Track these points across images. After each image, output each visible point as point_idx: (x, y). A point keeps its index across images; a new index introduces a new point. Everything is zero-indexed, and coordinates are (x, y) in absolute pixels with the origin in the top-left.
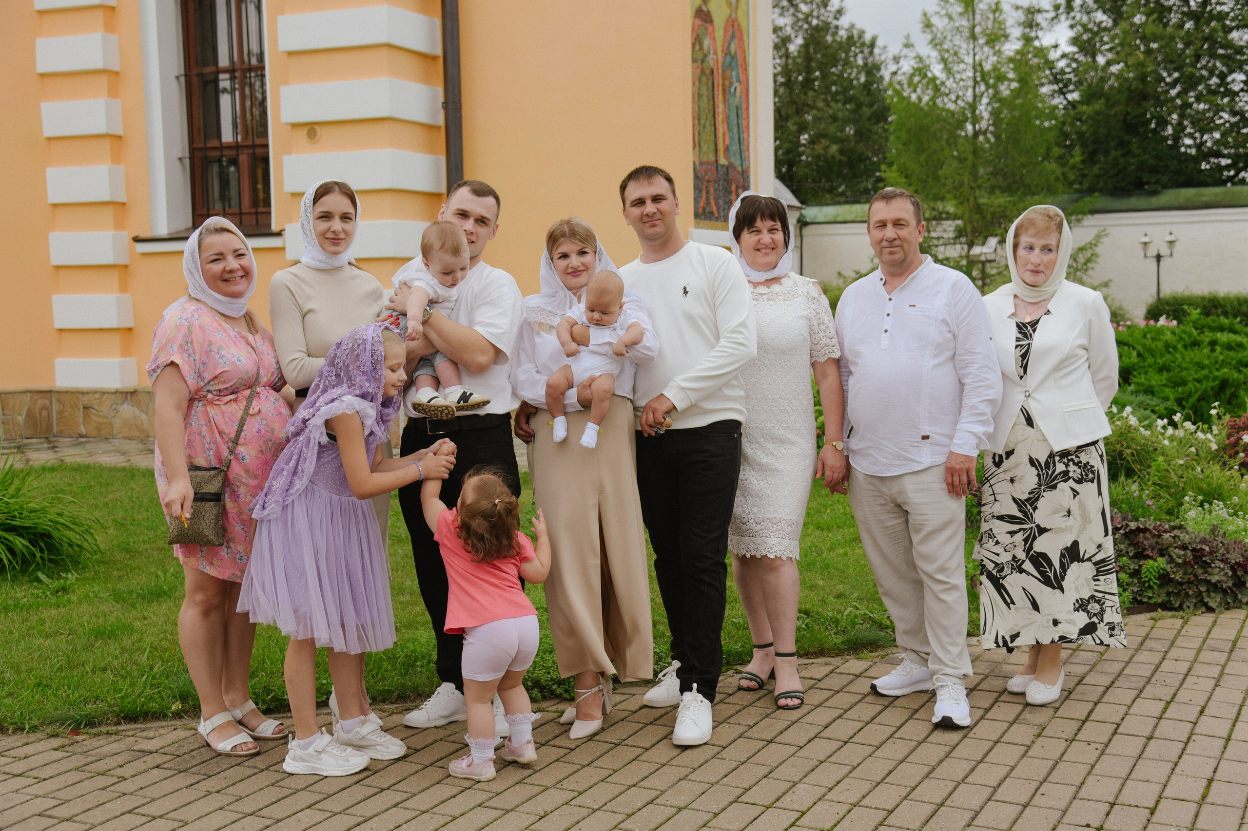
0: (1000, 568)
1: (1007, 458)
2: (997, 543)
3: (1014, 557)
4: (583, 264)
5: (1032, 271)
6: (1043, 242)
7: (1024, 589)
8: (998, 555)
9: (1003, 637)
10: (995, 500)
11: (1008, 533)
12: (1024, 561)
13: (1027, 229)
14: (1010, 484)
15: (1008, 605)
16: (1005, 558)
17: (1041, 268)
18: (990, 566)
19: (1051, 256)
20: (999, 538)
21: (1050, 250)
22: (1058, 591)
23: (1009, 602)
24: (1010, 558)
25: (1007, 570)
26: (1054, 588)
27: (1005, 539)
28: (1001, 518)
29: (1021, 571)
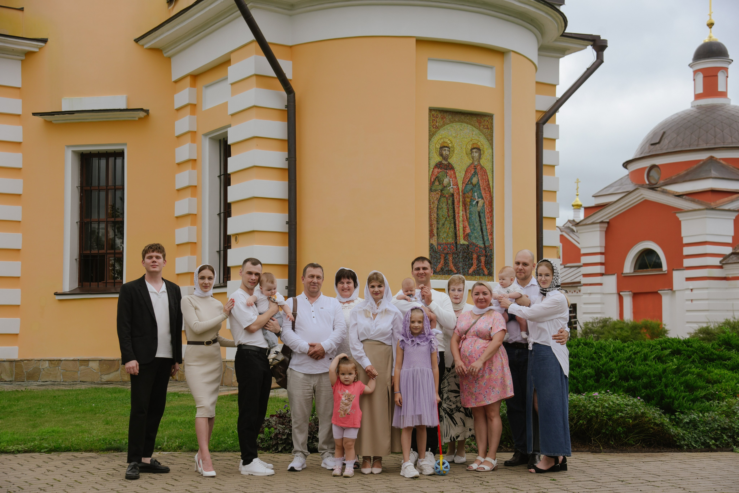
0: (451, 410)
1: (452, 368)
2: (450, 401)
3: (457, 406)
4: (379, 291)
5: (455, 298)
6: (458, 287)
7: (461, 418)
8: (451, 405)
9: (453, 437)
10: (449, 385)
11: (454, 397)
12: (460, 408)
13: (452, 283)
14: (454, 379)
15: (455, 425)
16: (454, 406)
17: (458, 297)
18: (448, 410)
19: (461, 292)
20: (452, 399)
21: (461, 291)
22: (470, 418)
23: (455, 424)
24: (455, 407)
25: (454, 411)
26: (469, 417)
27: (453, 399)
28: (452, 391)
29: (460, 411)
